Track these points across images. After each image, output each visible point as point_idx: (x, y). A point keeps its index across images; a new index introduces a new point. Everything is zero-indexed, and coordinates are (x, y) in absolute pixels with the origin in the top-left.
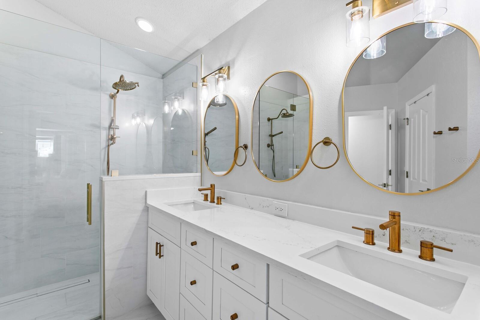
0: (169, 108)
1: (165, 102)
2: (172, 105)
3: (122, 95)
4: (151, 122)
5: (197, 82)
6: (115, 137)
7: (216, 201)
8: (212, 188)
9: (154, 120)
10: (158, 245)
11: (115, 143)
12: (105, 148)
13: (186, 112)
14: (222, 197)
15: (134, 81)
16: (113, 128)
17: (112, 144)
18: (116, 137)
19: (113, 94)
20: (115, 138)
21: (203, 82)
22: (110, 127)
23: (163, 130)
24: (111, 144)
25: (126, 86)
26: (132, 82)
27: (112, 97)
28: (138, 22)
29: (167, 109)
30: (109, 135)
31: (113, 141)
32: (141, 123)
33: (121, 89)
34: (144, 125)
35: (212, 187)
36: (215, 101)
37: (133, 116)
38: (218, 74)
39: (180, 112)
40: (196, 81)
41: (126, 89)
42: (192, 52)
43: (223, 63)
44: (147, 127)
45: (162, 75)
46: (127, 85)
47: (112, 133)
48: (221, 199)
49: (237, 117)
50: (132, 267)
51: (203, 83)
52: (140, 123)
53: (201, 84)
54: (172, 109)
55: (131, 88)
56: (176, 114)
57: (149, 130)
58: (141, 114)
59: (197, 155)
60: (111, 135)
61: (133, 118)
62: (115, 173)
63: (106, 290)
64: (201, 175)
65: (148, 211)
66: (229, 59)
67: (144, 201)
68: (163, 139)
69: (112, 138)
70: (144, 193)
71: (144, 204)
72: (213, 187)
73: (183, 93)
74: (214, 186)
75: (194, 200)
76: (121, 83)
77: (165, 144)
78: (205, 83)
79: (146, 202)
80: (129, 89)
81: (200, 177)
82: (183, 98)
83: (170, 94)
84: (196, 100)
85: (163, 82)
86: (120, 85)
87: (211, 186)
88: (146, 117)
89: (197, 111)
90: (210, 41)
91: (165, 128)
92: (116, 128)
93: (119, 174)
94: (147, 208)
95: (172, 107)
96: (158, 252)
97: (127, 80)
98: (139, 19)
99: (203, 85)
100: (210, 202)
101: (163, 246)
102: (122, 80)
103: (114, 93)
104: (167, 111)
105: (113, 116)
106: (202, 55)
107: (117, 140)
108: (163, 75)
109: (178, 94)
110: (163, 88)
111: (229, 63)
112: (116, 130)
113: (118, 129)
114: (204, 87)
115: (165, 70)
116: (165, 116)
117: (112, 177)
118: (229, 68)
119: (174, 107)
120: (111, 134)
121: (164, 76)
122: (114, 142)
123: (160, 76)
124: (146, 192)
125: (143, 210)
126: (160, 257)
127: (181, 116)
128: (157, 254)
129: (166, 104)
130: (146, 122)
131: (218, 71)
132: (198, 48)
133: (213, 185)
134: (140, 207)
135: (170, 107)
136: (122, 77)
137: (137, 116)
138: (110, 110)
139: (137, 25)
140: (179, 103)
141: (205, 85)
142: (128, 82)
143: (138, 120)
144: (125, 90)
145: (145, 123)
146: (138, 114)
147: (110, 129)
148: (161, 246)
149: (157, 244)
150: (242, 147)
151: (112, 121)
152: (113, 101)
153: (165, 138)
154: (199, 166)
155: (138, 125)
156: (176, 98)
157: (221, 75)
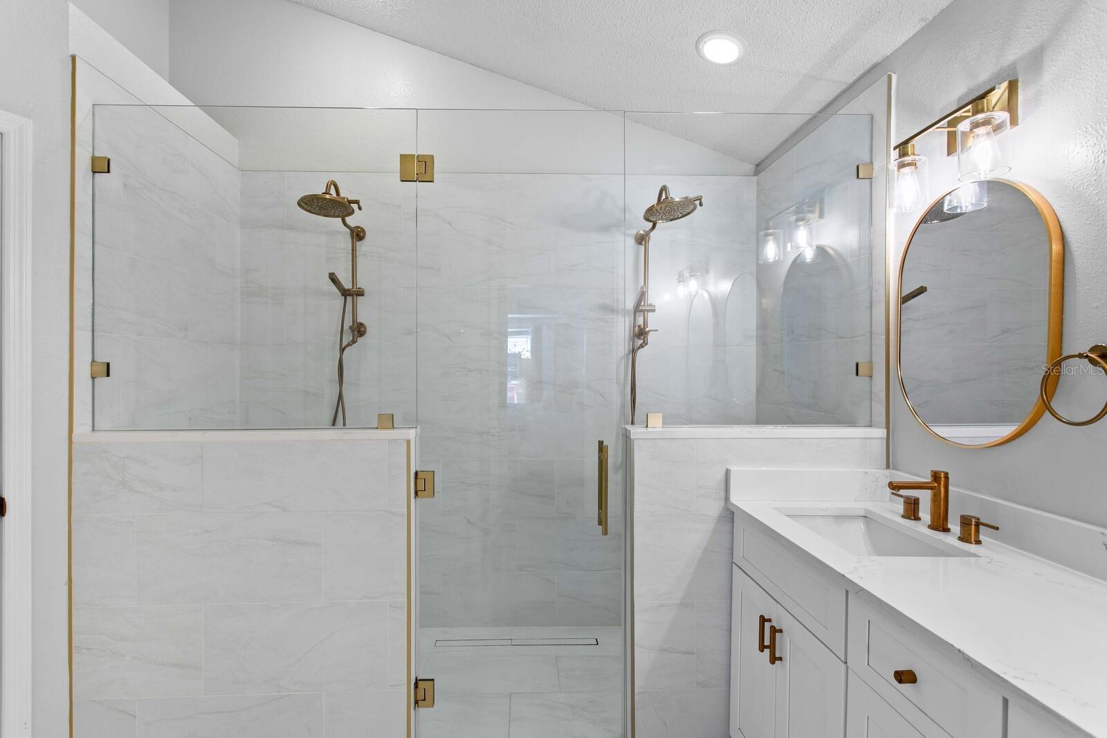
0: (779, 247)
1: (767, 235)
2: (789, 237)
3: (665, 232)
4: (725, 286)
5: (872, 163)
6: (647, 329)
7: (955, 526)
8: (939, 484)
9: (733, 284)
10: (767, 625)
11: (646, 344)
12: (628, 355)
13: (831, 252)
14: (981, 520)
15: (692, 196)
16: (643, 311)
17: (642, 346)
18: (649, 331)
19: (642, 232)
20: (647, 333)
21: (900, 157)
22: (637, 309)
23: (759, 304)
24: (639, 348)
25: (674, 210)
26: (686, 198)
27: (642, 239)
28: (703, 47)
29: (771, 251)
30: (634, 327)
31: (644, 340)
32: (700, 292)
33: (662, 219)
34: (706, 295)
35: (939, 481)
36: (946, 208)
37: (680, 278)
38: (973, 118)
39: (809, 255)
40: (868, 160)
41: (672, 217)
42: (851, 80)
43: (983, 76)
44: (714, 302)
45: (754, 166)
46: (676, 208)
47: (640, 321)
48: (978, 524)
49: (1056, 247)
50: (693, 653)
51: (900, 160)
52: (697, 292)
53: (893, 165)
54: (789, 249)
55: (685, 213)
56: (798, 264)
57: (718, 306)
58: (699, 269)
59: (871, 377)
60: (639, 326)
61: (680, 282)
62: (656, 421)
63: (636, 691)
64: (885, 436)
65: (733, 522)
66: (1012, 55)
67: (723, 494)
68: (757, 328)
69: (641, 334)
70: (721, 475)
71: (723, 503)
72: (942, 483)
73: (822, 203)
74: (947, 477)
75: (866, 509)
76: (663, 206)
77: (763, 342)
78: (907, 159)
79: (727, 498)
80: (680, 215)
81: (885, 441)
82: (821, 216)
83: (781, 212)
84: (868, 215)
85: (758, 184)
86: (661, 210)
87: (936, 476)
88: (711, 277)
89: (871, 248)
90: (924, 24)
91: (764, 301)
92: (648, 311)
93: (663, 424)
94: (730, 515)
95: (789, 245)
96: (767, 642)
97: (676, 195)
98: (705, 40)
99: (902, 166)
100: (932, 527)
101: (781, 631)
102: (664, 197)
103: (644, 231)
104: (773, 257)
105: (643, 285)
106: (890, 78)
107: (651, 337)
108: (757, 165)
109: (806, 208)
110: (757, 199)
111: (1013, 67)
112: (649, 313)
113: (654, 311)
114: (906, 170)
115: (761, 152)
116: (763, 272)
117: (649, 429)
118: (1013, 87)
119: (793, 244)
120: (639, 324)
121: (759, 168)
122: (644, 342)
123: (750, 168)
124: (728, 473)
125: (719, 517)
126: (774, 659)
127: (813, 263)
128: (762, 647)
129: (770, 238)
130: (711, 288)
131: (969, 107)
132: (875, 60)
133: (942, 475)
134: (714, 508)
135: (781, 246)
136: (664, 189)
137: (691, 276)
138: (636, 271)
139: (701, 56)
140: (811, 232)
141: (909, 164)
142: (677, 200)
143: (693, 285)
144: (671, 220)
145: (706, 291)
146: (693, 272)
147: (637, 314)
148: (774, 631)
149: (763, 620)
150: (1087, 356)
151: (642, 295)
152: (642, 248)
153: (763, 326)
154: (880, 409)
155: (692, 298)
156: (803, 219)
157: (980, 117)
